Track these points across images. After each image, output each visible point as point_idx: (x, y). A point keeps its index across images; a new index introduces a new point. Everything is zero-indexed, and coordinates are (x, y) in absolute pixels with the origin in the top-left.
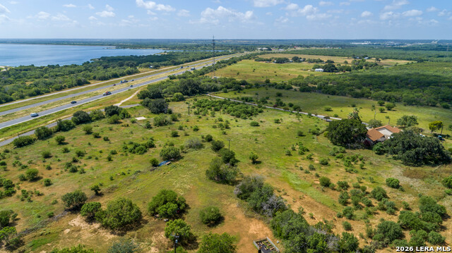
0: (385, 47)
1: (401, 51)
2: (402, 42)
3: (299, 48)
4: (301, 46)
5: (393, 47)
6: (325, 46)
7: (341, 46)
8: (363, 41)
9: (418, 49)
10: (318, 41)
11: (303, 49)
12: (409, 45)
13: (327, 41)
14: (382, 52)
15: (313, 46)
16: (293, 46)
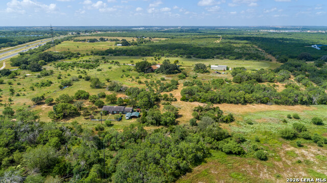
0: (152, 31)
1: (162, 33)
2: (163, 27)
3: (99, 33)
4: (101, 31)
5: (158, 31)
6: (116, 30)
7: (127, 31)
8: (139, 27)
9: (171, 32)
10: (110, 27)
11: (102, 33)
12: (166, 29)
13: (116, 27)
14: (152, 34)
15: (108, 31)
16: (95, 31)
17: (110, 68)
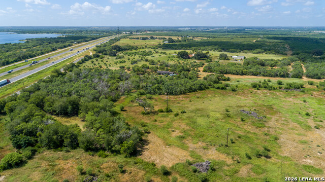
0: (198, 31)
1: (207, 33)
2: (208, 28)
3: (149, 32)
4: (150, 31)
5: (202, 31)
6: (163, 31)
7: (173, 31)
8: (185, 27)
9: (215, 32)
10: (158, 27)
11: (151, 32)
12: (211, 30)
13: (163, 27)
14: (196, 33)
15: (156, 31)
16: (145, 31)
17: (160, 56)
